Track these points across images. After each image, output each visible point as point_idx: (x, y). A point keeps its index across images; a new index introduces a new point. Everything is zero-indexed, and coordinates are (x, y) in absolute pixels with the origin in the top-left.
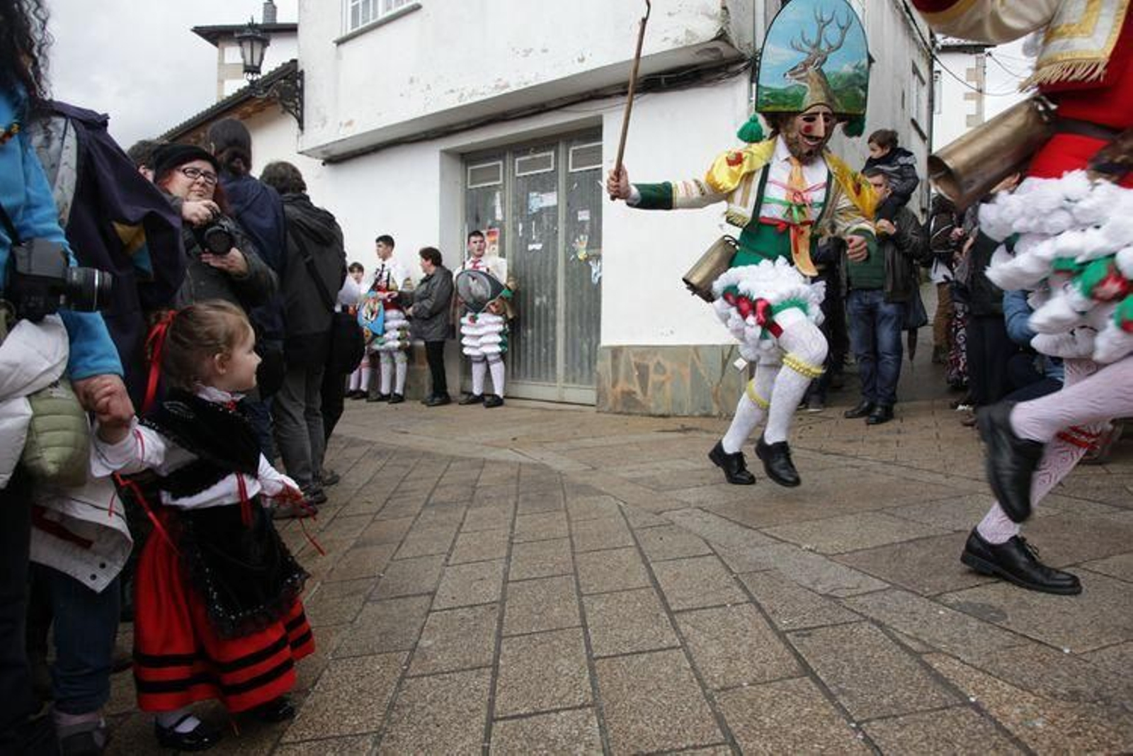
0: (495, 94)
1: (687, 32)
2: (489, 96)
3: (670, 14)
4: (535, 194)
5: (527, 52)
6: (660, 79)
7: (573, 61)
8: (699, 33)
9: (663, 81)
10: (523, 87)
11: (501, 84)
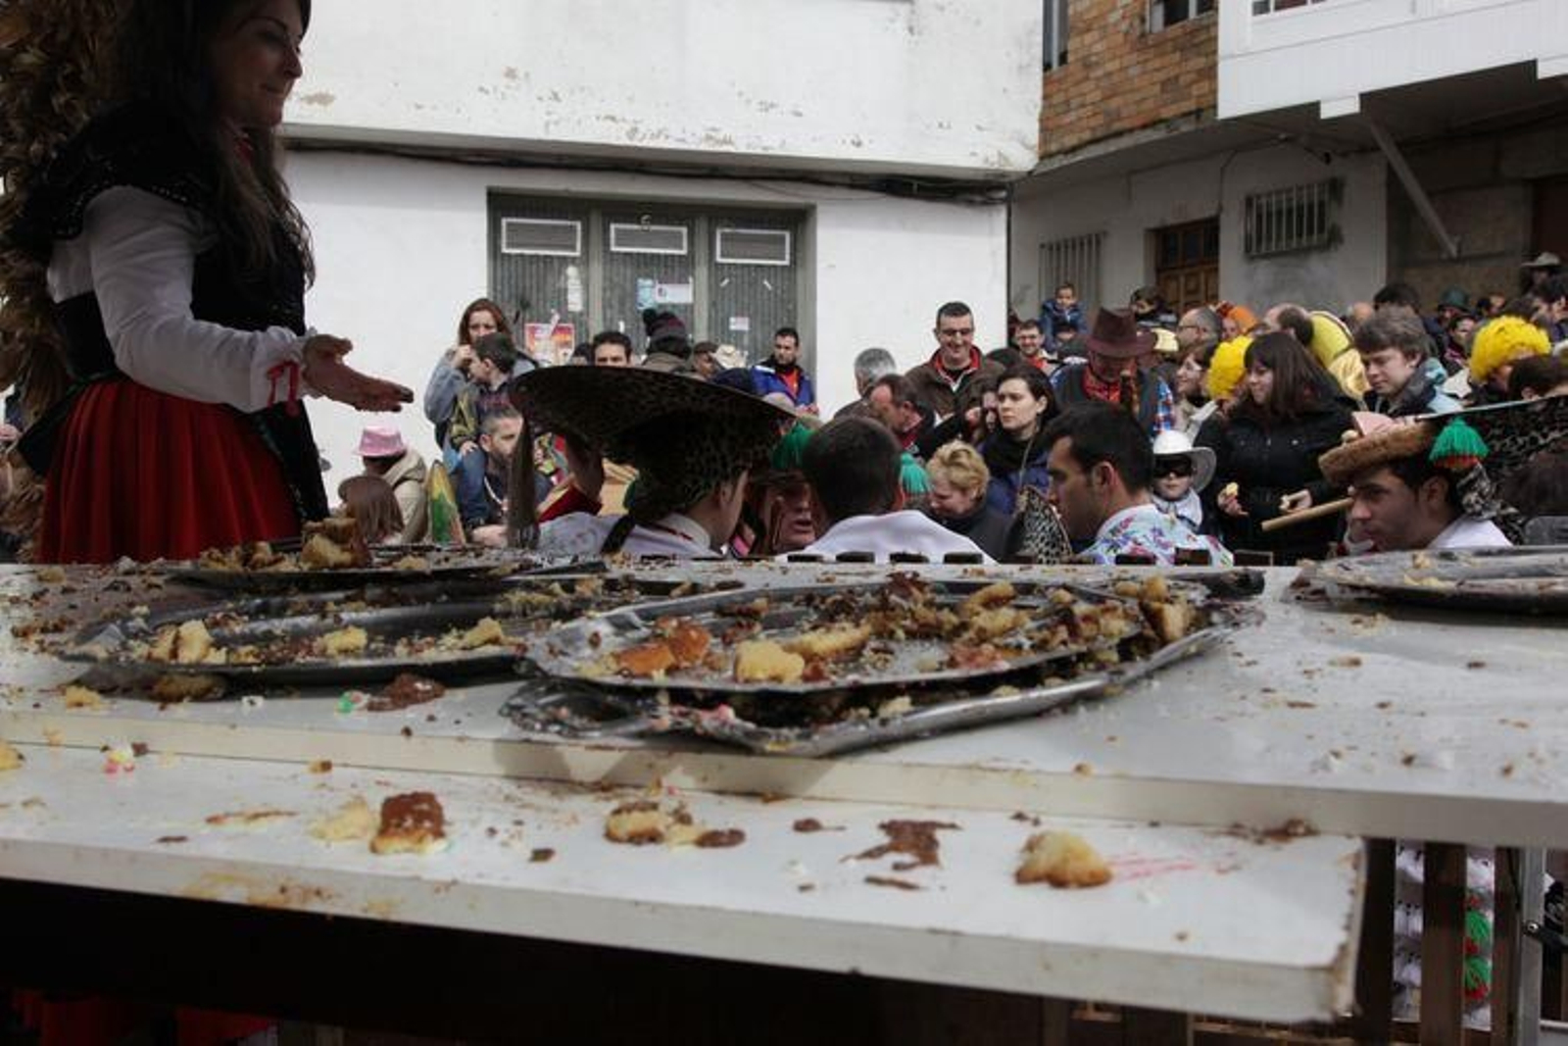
0: (704, 147)
1: (1000, 154)
2: (693, 147)
3: (979, 128)
4: (649, 282)
5: (767, 107)
6: (911, 185)
7: (844, 142)
8: (1012, 159)
9: (915, 187)
10: (759, 151)
11: (720, 136)
